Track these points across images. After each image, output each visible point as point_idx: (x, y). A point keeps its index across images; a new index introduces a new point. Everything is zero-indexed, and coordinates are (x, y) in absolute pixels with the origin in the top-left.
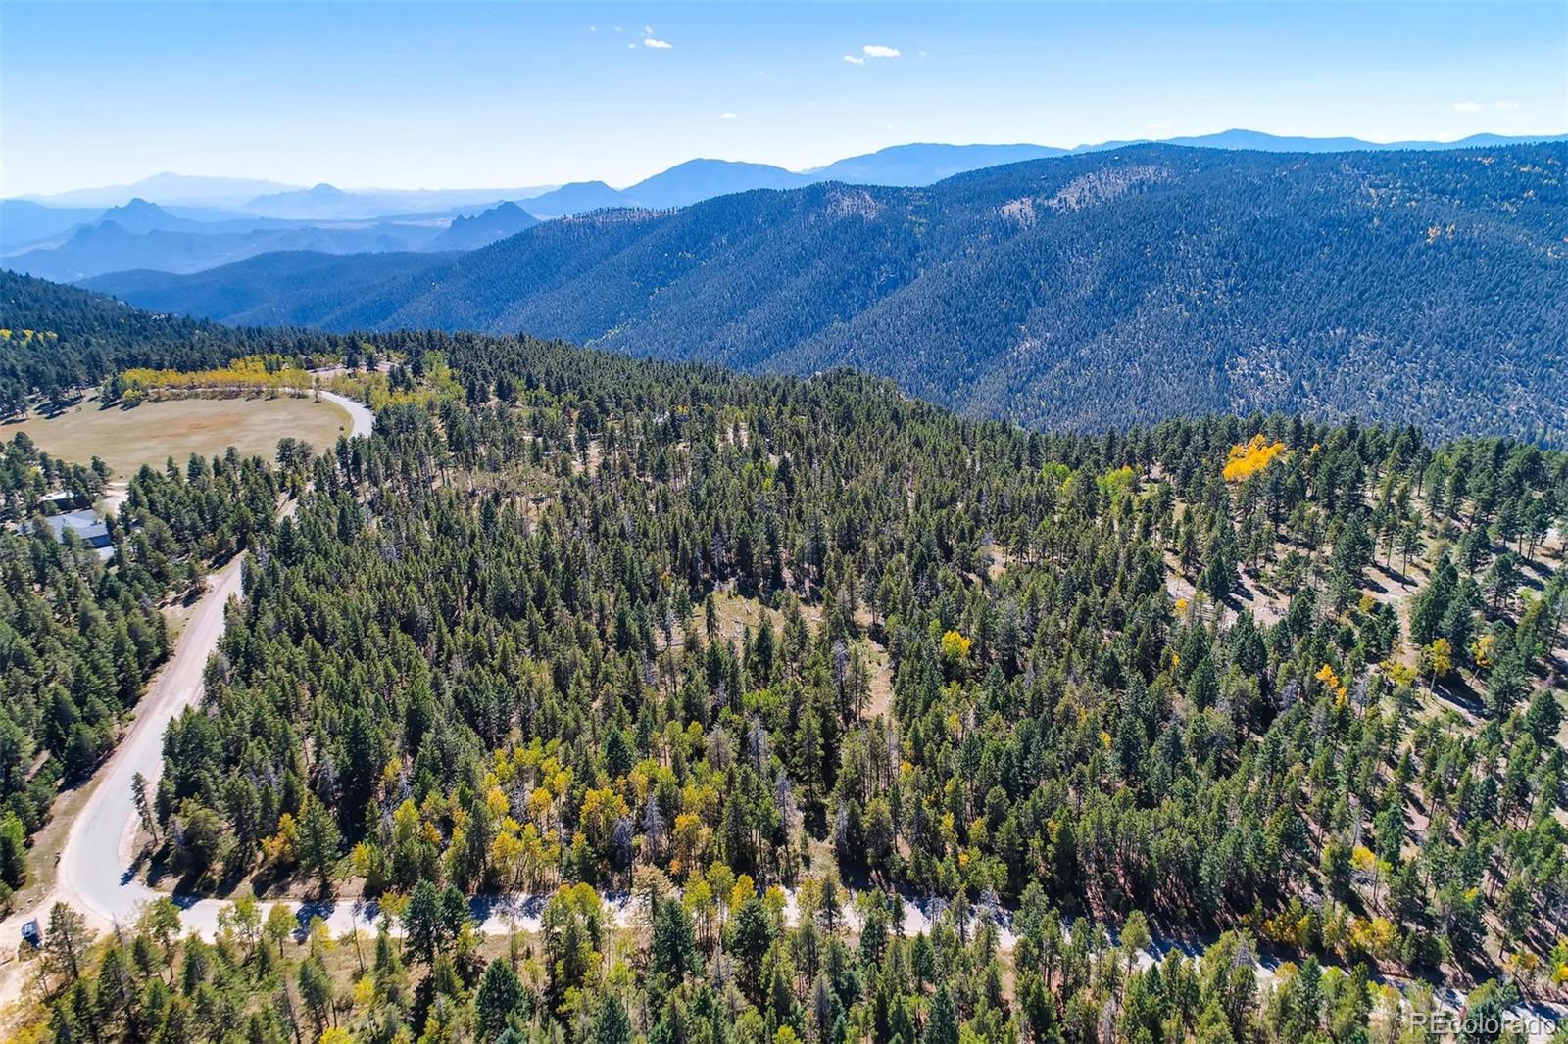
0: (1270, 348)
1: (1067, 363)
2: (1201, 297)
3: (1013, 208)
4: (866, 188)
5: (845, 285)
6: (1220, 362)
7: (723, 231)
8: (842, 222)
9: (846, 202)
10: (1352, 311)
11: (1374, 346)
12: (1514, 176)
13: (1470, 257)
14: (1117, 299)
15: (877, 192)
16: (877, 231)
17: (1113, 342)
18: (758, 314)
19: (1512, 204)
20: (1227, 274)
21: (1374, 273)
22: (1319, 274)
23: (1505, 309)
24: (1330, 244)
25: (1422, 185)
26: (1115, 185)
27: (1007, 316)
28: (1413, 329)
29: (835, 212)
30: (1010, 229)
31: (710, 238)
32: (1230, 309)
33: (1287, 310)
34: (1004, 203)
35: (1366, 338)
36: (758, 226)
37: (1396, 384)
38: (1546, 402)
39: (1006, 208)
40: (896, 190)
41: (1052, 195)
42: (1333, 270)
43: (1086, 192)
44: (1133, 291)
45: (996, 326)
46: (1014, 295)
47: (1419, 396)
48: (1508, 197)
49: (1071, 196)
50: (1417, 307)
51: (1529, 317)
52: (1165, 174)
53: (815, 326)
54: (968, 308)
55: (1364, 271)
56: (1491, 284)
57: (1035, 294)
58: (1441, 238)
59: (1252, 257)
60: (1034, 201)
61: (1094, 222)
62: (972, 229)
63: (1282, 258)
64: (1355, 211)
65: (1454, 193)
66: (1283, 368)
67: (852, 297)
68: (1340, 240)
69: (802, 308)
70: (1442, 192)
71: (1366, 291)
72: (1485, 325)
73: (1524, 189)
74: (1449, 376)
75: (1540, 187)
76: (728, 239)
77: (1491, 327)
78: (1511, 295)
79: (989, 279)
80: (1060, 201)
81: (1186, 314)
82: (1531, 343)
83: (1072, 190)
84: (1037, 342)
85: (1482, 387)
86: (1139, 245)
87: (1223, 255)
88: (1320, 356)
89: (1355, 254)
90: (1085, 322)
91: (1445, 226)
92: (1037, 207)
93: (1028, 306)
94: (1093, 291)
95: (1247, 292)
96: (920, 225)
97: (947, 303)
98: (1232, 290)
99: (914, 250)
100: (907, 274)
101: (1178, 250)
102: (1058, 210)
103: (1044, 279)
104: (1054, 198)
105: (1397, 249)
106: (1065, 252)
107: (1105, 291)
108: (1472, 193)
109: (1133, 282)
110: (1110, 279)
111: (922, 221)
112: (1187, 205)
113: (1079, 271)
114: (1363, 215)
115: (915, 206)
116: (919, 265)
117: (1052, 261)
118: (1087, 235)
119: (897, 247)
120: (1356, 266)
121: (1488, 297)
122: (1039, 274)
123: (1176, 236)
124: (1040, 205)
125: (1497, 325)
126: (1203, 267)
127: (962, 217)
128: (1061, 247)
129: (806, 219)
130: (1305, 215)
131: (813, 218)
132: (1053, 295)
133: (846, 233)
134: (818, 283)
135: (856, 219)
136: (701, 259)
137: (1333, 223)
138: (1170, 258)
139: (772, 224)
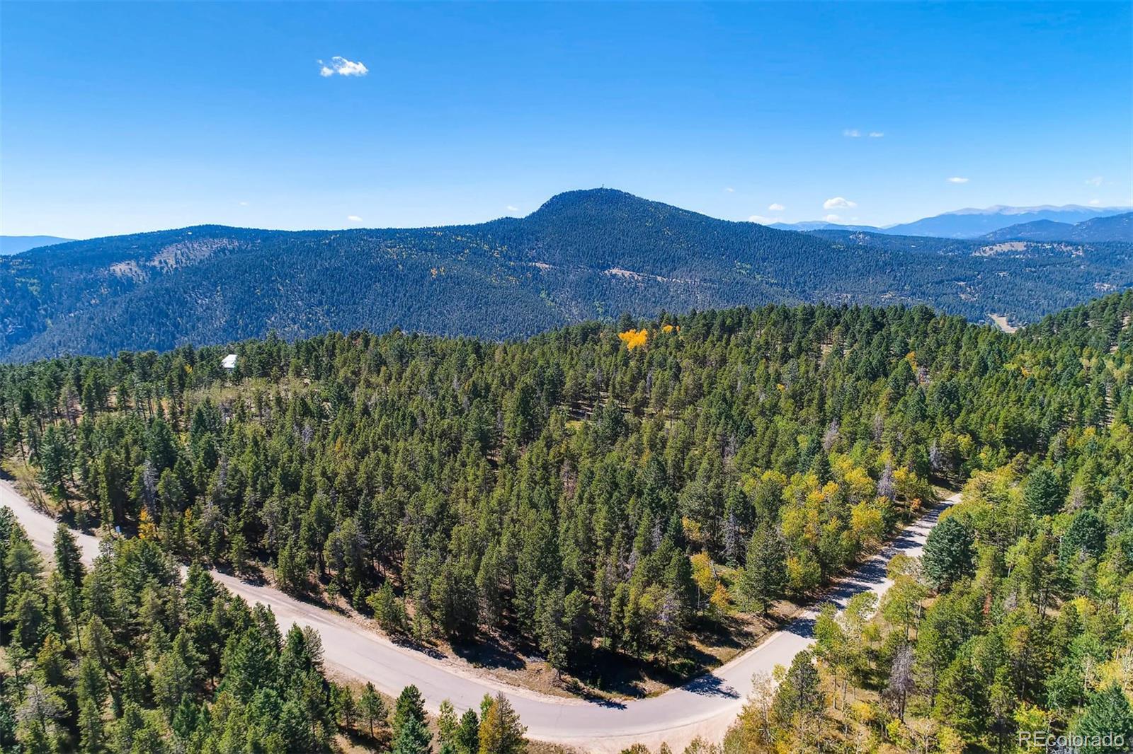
2: (309, 319)
3: (120, 268)
10: (407, 319)
12: (456, 242)
13: (458, 284)
14: (247, 326)
19: (462, 256)
21: (411, 297)
22: (379, 299)
23: (487, 311)
24: (379, 281)
25: (414, 247)
26: (202, 251)
28: (445, 326)
30: (125, 285)
32: (331, 325)
33: (367, 323)
34: (110, 265)
39: (115, 268)
41: (149, 258)
42: (386, 296)
43: (180, 256)
44: (258, 318)
46: (159, 330)
48: (458, 253)
49: (169, 258)
50: (440, 313)
51: (499, 315)
52: (236, 244)
54: (122, 342)
55: (405, 295)
56: (474, 299)
57: (176, 327)
58: (439, 275)
59: (333, 291)
60: (138, 263)
61: (203, 274)
62: (92, 285)
63: (353, 290)
64: (386, 262)
65: (432, 251)
68: (384, 278)
70: (426, 250)
71: (411, 307)
72: (480, 321)
73: (464, 249)
75: (469, 248)
77: (483, 322)
78: (486, 303)
79: (132, 320)
80: (160, 262)
81: (303, 331)
82: (505, 328)
83: (165, 255)
86: (250, 287)
87: (312, 290)
89: (395, 286)
91: (438, 268)
92: (143, 267)
94: (226, 322)
95: (338, 314)
96: (32, 285)
97: (101, 340)
98: (328, 313)
99: (35, 305)
100: (35, 325)
101: (279, 290)
102: (162, 268)
103: (181, 317)
104: (154, 261)
105: (419, 281)
106: (190, 296)
107: (235, 321)
108: (440, 251)
109: (254, 313)
110: (237, 311)
111: (32, 281)
112: (272, 261)
113: (208, 308)
114: (391, 263)
115: (18, 270)
116: (46, 317)
117: (182, 303)
118: (204, 283)
119: (17, 303)
120: (399, 292)
121: (476, 305)
122: (174, 313)
123: (274, 281)
124: (145, 266)
125: (486, 320)
126: (302, 300)
127: (77, 276)
128: (185, 293)
130: (356, 264)
132: (193, 327)
137: (376, 268)
138: (276, 295)
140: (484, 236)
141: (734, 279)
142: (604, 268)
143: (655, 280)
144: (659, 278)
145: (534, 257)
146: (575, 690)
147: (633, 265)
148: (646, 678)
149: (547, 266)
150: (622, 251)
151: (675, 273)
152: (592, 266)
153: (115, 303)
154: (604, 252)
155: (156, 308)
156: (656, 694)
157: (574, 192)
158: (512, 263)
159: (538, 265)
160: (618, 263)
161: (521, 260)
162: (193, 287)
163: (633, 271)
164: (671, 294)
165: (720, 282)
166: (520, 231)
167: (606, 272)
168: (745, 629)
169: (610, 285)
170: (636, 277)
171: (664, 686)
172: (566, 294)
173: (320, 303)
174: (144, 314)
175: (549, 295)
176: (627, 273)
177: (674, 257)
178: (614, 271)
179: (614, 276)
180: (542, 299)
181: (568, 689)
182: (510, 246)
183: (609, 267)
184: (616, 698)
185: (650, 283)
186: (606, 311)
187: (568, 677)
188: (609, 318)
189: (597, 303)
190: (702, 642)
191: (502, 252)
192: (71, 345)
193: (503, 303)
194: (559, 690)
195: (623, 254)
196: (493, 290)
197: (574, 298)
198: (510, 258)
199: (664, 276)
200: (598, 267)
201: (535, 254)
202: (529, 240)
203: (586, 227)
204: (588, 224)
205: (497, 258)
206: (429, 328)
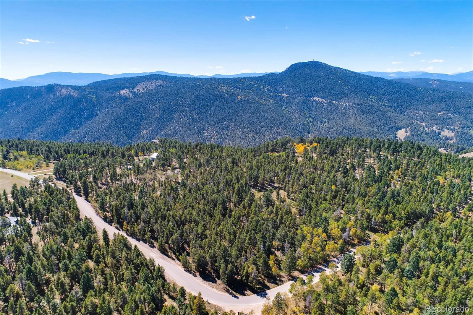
0: (211, 128)
2: (190, 116)
3: (123, 92)
4: (68, 86)
5: (72, 118)
6: (200, 132)
7: (12, 101)
8: (65, 97)
9: (64, 91)
10: (227, 117)
11: (235, 125)
12: (249, 84)
13: (249, 103)
14: (167, 117)
15: (74, 88)
16: (79, 100)
17: (170, 129)
18: (39, 129)
19: (251, 91)
21: (230, 108)
22: (217, 108)
23: (259, 115)
24: (218, 101)
25: (232, 86)
26: (152, 86)
27: (136, 123)
28: (242, 120)
29: (61, 94)
30: (124, 99)
31: (7, 103)
32: (198, 118)
33: (212, 118)
34: (120, 91)
35: (233, 124)
36: (28, 99)
37: (243, 134)
38: (273, 135)
40: (79, 87)
41: (133, 88)
42: (220, 107)
43: (144, 88)
44: (171, 115)
45: (133, 127)
46: (136, 118)
47: (249, 137)
48: (250, 89)
49: (140, 88)
50: (241, 115)
51: (264, 116)
52: (165, 83)
53: (65, 132)
54: (123, 122)
55: (227, 107)
56: (254, 110)
57: (142, 117)
58: (241, 99)
59: (200, 105)
60: (129, 90)
61: (152, 96)
62: (113, 99)
63: (207, 104)
64: (221, 93)
65: (239, 88)
66: (216, 132)
67: (76, 121)
68: (220, 99)
69: (58, 126)
70: (237, 88)
71: (229, 112)
72: (256, 119)
73: (252, 87)
74: (253, 131)
75: (255, 87)
76: (16, 104)
77: (258, 119)
78: (259, 111)
79: (127, 113)
80: (137, 90)
81: (188, 120)
82: (266, 122)
83: (139, 87)
84: (147, 131)
85: (261, 133)
86: (169, 102)
87: (192, 104)
88: (224, 129)
89: (224, 103)
90: (160, 125)
91: (241, 96)
93: (141, 121)
94: (160, 115)
95: (201, 114)
96: (93, 98)
97: (116, 121)
98: (197, 113)
99: (94, 106)
100: (94, 113)
101: (179, 103)
102: (138, 92)
103: (144, 113)
104: (135, 89)
105: (233, 101)
106: (147, 105)
107: (163, 115)
108: (243, 88)
109: (170, 112)
110: (164, 112)
111: (93, 96)
112: (178, 91)
114: (223, 93)
115: (88, 92)
116: (97, 110)
117: (144, 108)
118: (152, 100)
119: (88, 105)
120: (225, 106)
121: (255, 112)
122: (142, 111)
123: (178, 100)
124: (132, 91)
125: (259, 119)
126: (188, 108)
127: (108, 95)
128: (146, 103)
129: (49, 96)
130: (209, 94)
131: (52, 96)
132: (148, 117)
133: (68, 100)
134: (62, 117)
135: (70, 96)
136: (5, 111)
137: (217, 96)
138: (178, 105)
139: (34, 97)
140: (261, 81)
141: (368, 104)
142: (310, 97)
144: (334, 102)
145: (281, 91)
146: (228, 291)
147: (323, 96)
148: (248, 291)
149: (286, 95)
150: (319, 90)
151: (342, 100)
152: (306, 96)
153: (121, 107)
154: (311, 90)
155: (135, 109)
156: (249, 295)
157: (301, 63)
158: (272, 94)
159: (283, 95)
160: (317, 95)
161: (276, 92)
162: (149, 101)
163: (323, 99)
164: (339, 109)
165: (362, 104)
166: (276, 79)
167: (312, 99)
168: (282, 279)
169: (313, 104)
170: (324, 101)
171: (252, 293)
172: (294, 107)
173: (195, 109)
174: (131, 111)
175: (286, 108)
176: (320, 100)
177: (342, 93)
178: (315, 98)
179: (315, 101)
180: (283, 110)
181: (226, 291)
182: (272, 86)
183: (313, 96)
184: (238, 295)
185: (330, 104)
186: (310, 116)
187: (227, 287)
188: (311, 119)
189: (306, 112)
190: (268, 281)
191: (268, 89)
192: (106, 122)
193: (266, 111)
194: (224, 290)
195: (320, 91)
196: (263, 106)
197: (297, 109)
198: (271, 91)
199: (336, 101)
200: (308, 96)
201: (282, 90)
202: (280, 84)
203: (305, 79)
204: (306, 77)
205: (266, 92)
206: (236, 121)
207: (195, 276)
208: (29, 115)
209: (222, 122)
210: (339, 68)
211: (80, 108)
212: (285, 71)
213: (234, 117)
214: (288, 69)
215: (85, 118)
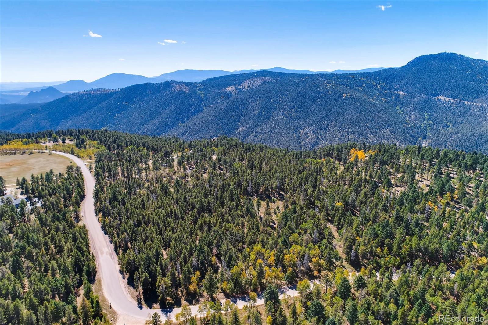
0: (309, 127)
1: (254, 133)
2: (288, 114)
3: (229, 89)
4: (183, 83)
5: (181, 112)
6: (296, 132)
7: (137, 96)
8: (178, 93)
9: (178, 87)
10: (328, 116)
11: (335, 126)
12: (360, 81)
13: (354, 102)
14: (265, 114)
15: (187, 84)
16: (189, 96)
17: (266, 127)
18: (153, 122)
19: (361, 88)
20: (294, 107)
21: (332, 106)
22: (318, 107)
23: (365, 115)
24: (320, 99)
25: (339, 83)
26: (257, 82)
27: (234, 120)
28: (344, 121)
29: (175, 90)
30: (229, 95)
31: (133, 98)
32: (296, 117)
33: (311, 117)
34: (226, 87)
35: (333, 124)
36: (149, 94)
37: (342, 136)
38: (378, 139)
39: (227, 89)
40: (192, 83)
41: (240, 85)
42: (321, 105)
43: (250, 84)
44: (270, 112)
45: (232, 123)
46: (235, 114)
47: (348, 139)
48: (359, 86)
49: (246, 85)
50: (344, 115)
51: (370, 117)
52: (271, 79)
53: (173, 125)
54: (223, 118)
55: (329, 106)
56: (360, 109)
57: (241, 114)
58: (347, 97)
59: (300, 102)
60: (235, 87)
61: (255, 93)
62: (219, 95)
63: (308, 102)
64: (325, 90)
65: (347, 85)
66: (313, 132)
67: (184, 116)
68: (322, 97)
69: (169, 119)
70: (344, 85)
71: (331, 111)
72: (361, 119)
73: (363, 84)
74: (355, 133)
75: (366, 84)
76: (140, 98)
77: (362, 120)
78: (365, 111)
79: (227, 110)
80: (243, 87)
81: (285, 118)
82: (372, 124)
83: (245, 83)
84: (244, 128)
85: (363, 136)
86: (269, 99)
87: (292, 102)
88: (322, 129)
89: (326, 101)
90: (257, 122)
91: (347, 94)
92: (236, 88)
93: (240, 117)
94: (258, 112)
95: (300, 112)
96: (202, 94)
97: (216, 117)
98: (296, 111)
99: (201, 101)
100: (200, 108)
101: (280, 100)
102: (242, 89)
103: (243, 109)
104: (240, 86)
105: (337, 100)
106: (248, 101)
107: (261, 112)
108: (351, 85)
109: (269, 110)
110: (262, 109)
111: (202, 93)
112: (280, 88)
113: (253, 107)
114: (327, 91)
115: (199, 88)
116: (204, 106)
117: (245, 104)
118: (254, 96)
119: (196, 101)
120: (327, 104)
121: (360, 112)
122: (242, 108)
123: (278, 97)
124: (237, 88)
126: (287, 105)
127: (215, 91)
128: (247, 100)
129: (165, 92)
130: (312, 91)
131: (168, 92)
132: (247, 114)
133: (179, 96)
134: (173, 112)
135: (182, 92)
136: (131, 105)
137: (319, 93)
138: (278, 103)
139: (154, 93)
140: (375, 77)
142: (434, 96)
143: (463, 103)
144: (466, 102)
145: (398, 89)
146: (139, 300)
147: (452, 95)
148: (158, 304)
149: (404, 93)
150: (447, 87)
151: (477, 100)
152: (428, 95)
154: (437, 87)
155: (236, 105)
156: (154, 309)
157: (428, 55)
158: (386, 91)
159: (399, 93)
160: (443, 93)
161: (391, 90)
162: (250, 98)
163: (452, 98)
164: (471, 111)
166: (394, 75)
167: (436, 98)
169: (436, 104)
170: (452, 101)
171: (159, 307)
172: (411, 107)
174: (232, 108)
175: (401, 108)
176: (447, 99)
177: (479, 91)
178: (440, 97)
179: (439, 100)
180: (397, 110)
182: (387, 83)
183: (438, 95)
184: (144, 306)
185: (459, 105)
186: (430, 118)
187: (142, 295)
188: (430, 122)
189: (426, 114)
190: (185, 298)
191: (382, 86)
193: (374, 111)
194: (136, 298)
195: (447, 89)
196: (370, 105)
197: (414, 110)
198: (386, 88)
199: (469, 101)
200: (432, 95)
201: (399, 87)
202: (397, 80)
203: (430, 74)
204: (431, 72)
205: (379, 89)
206: (337, 121)
207: (124, 278)
208: (147, 109)
209: (321, 122)
210: (480, 60)
211: (189, 104)
212: (406, 65)
213: (334, 117)
214: (411, 62)
215: (192, 113)
